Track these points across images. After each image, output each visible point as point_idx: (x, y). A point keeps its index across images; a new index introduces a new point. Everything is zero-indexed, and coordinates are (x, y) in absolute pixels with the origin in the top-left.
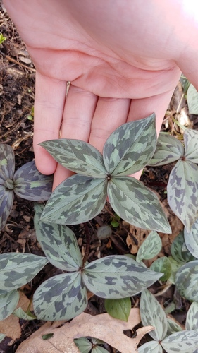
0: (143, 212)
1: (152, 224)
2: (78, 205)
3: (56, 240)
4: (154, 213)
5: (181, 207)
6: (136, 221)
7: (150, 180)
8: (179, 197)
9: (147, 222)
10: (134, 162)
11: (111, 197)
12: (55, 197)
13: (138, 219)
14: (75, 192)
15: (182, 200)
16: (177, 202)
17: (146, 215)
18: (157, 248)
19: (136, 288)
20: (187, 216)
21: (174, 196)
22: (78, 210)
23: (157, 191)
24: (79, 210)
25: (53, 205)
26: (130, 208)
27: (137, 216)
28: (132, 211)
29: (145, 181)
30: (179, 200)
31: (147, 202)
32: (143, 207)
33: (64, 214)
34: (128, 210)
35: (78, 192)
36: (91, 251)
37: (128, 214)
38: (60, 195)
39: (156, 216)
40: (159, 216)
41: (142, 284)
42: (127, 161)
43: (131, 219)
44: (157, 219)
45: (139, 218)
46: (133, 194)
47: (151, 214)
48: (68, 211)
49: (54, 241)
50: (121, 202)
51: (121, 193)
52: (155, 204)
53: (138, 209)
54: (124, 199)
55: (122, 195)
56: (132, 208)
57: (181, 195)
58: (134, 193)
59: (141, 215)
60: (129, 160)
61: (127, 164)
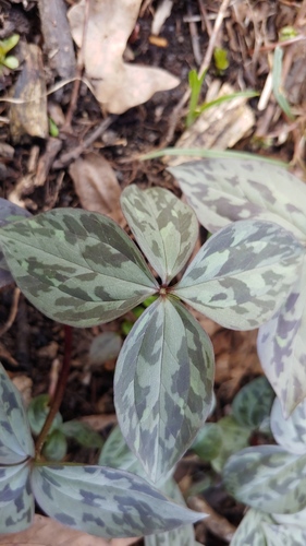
0: (155, 410)
1: (147, 446)
4: (170, 430)
6: (131, 417)
9: (144, 435)
10: (234, 303)
11: (137, 333)
12: (51, 222)
13: (135, 416)
14: (84, 251)
17: (154, 422)
25: (34, 231)
26: (143, 384)
27: (140, 409)
28: (141, 393)
31: (181, 403)
32: (163, 404)
34: (137, 386)
37: (130, 391)
38: (60, 228)
39: (167, 437)
40: (171, 443)
42: (224, 290)
43: (126, 406)
44: (162, 444)
45: (140, 416)
46: (175, 366)
47: (163, 426)
50: (141, 359)
51: (159, 344)
52: (186, 422)
53: (152, 400)
54: (152, 360)
55: (155, 350)
56: (148, 388)
58: (177, 367)
59: (147, 413)
60: (230, 292)
61: (222, 297)
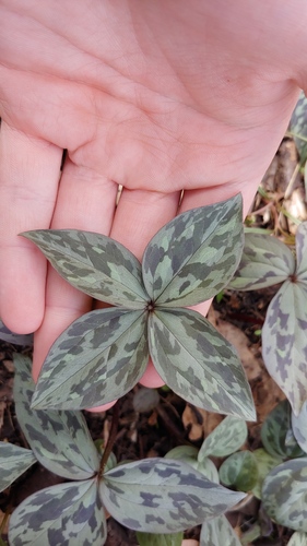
0: (208, 377)
1: (224, 402)
2: (100, 368)
3: (52, 422)
4: (229, 381)
5: (287, 367)
6: (195, 393)
7: (232, 310)
8: (283, 350)
9: (215, 397)
10: (199, 282)
11: (153, 344)
12: (54, 360)
13: (198, 391)
14: (91, 345)
15: (289, 354)
16: (279, 358)
17: (214, 385)
18: (237, 440)
19: (195, 516)
20: (296, 384)
21: (274, 347)
22: (101, 378)
23: (243, 329)
24: (103, 377)
25: (52, 375)
26: (185, 369)
27: (197, 384)
28: (189, 374)
29: (223, 310)
30: (283, 354)
31: (218, 359)
32: (209, 370)
33: (77, 389)
34: (182, 373)
35: (96, 342)
36: (120, 428)
37: (181, 380)
38: (64, 355)
39: (232, 387)
40: (237, 388)
41: (206, 509)
42: (185, 279)
43: (186, 390)
44: (232, 393)
45: (202, 389)
46: (193, 343)
47: (222, 382)
48: (83, 383)
49: (49, 425)
50: (170, 357)
51: (172, 339)
52: (232, 366)
53: (200, 372)
54: (176, 351)
55: (173, 344)
56: (190, 369)
57: (287, 346)
58: (195, 342)
59: (204, 383)
60: (190, 277)
61: (186, 284)
